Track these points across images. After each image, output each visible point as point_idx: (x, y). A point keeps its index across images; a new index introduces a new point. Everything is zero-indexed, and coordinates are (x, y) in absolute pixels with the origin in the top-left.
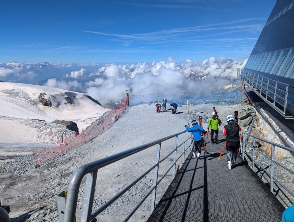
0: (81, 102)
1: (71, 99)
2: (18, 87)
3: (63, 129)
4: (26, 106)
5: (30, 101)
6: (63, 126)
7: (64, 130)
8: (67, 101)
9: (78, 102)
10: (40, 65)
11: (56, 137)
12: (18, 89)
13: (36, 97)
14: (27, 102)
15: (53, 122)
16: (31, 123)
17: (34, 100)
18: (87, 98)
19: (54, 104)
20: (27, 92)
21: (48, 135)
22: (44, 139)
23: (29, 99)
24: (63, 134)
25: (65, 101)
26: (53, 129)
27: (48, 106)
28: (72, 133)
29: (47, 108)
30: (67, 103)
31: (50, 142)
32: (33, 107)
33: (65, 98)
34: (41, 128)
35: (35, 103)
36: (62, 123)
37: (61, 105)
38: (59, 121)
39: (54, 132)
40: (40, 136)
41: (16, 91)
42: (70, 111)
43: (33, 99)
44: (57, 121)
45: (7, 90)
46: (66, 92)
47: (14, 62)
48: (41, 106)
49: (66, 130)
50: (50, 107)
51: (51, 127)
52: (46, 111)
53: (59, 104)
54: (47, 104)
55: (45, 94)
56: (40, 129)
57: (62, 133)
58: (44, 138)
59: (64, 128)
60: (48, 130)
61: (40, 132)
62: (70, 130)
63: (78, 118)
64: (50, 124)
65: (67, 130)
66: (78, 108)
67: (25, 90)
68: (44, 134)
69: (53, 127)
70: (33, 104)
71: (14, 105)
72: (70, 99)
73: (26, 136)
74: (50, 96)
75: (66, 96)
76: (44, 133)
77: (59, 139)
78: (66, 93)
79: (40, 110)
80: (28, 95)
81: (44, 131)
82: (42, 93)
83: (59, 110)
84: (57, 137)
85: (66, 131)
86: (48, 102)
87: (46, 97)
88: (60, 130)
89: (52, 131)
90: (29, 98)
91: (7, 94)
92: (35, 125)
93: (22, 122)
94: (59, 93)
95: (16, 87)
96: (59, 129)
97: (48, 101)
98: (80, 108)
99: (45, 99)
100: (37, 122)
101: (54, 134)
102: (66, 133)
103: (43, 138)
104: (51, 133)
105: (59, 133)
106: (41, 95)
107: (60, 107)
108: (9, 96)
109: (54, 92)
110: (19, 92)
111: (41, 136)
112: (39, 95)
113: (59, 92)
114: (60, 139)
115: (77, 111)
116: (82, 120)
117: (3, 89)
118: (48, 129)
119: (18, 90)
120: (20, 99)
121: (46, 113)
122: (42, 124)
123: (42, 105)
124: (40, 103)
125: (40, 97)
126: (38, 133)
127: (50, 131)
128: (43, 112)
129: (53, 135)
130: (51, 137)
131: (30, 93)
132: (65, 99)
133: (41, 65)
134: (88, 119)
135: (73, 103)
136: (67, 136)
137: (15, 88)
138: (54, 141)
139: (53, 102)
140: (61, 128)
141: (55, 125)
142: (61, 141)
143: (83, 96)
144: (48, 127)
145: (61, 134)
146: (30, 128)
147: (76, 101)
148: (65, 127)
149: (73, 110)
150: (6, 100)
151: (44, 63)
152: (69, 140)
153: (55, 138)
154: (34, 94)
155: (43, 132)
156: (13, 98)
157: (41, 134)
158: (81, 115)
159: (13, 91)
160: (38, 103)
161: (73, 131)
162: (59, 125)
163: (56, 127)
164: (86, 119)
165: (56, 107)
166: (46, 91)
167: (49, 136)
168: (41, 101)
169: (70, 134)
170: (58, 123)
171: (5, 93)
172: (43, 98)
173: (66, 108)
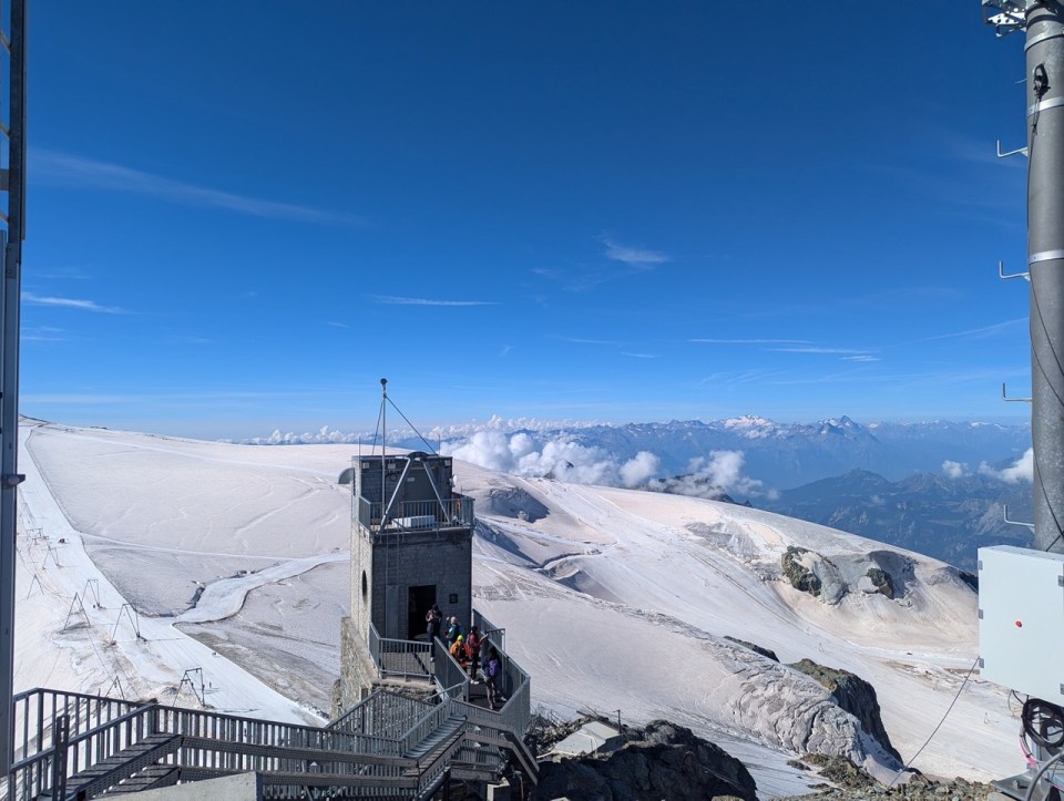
0: (933, 593)
1: (894, 578)
2: (730, 518)
3: (817, 699)
4: (743, 581)
5: (758, 567)
6: (821, 686)
7: (820, 705)
8: (875, 584)
9: (919, 595)
10: (822, 428)
11: (790, 721)
12: (731, 524)
13: (774, 556)
14: (747, 568)
15: (792, 666)
16: (730, 655)
17: (768, 565)
18: (962, 582)
19: (827, 589)
20: (752, 536)
21: (766, 707)
22: (751, 717)
23: (754, 561)
24: (814, 715)
25: (868, 583)
26: (786, 689)
27: (807, 593)
28: (846, 722)
29: (805, 596)
30: (876, 592)
31: (768, 733)
32: (763, 587)
33: (871, 573)
34: (753, 679)
35: (769, 577)
36: (822, 674)
37: (852, 596)
38: (813, 663)
39: (788, 703)
40: (745, 704)
41: (722, 530)
42: (882, 623)
43: (765, 561)
44: (807, 663)
45: (702, 525)
46: (876, 550)
47: (746, 416)
48: (786, 588)
49: (825, 703)
50: (816, 595)
51: (780, 683)
52: (799, 610)
53: (844, 591)
54: (808, 584)
55: (805, 551)
56: (750, 681)
57: (812, 712)
58: (754, 715)
59: (821, 697)
60: (771, 691)
61: (747, 691)
62: (839, 710)
63: (908, 661)
64: (782, 671)
65: (829, 707)
66: (915, 616)
67: (748, 531)
68: (757, 702)
69: (788, 683)
70: (764, 580)
71: (710, 573)
72: (887, 577)
73: (708, 694)
74: (819, 560)
75: (874, 566)
76: (757, 697)
77: (798, 731)
78: (874, 556)
79: (782, 600)
80: (754, 546)
81: (760, 691)
82: (796, 545)
83: (844, 612)
84: (793, 723)
85: (823, 710)
86: (810, 580)
87: (806, 561)
88: (806, 700)
89: (782, 697)
90: (753, 557)
91: (699, 538)
92: (739, 665)
93: (706, 648)
94: (849, 552)
95: (725, 516)
96: (806, 694)
97: (811, 575)
98: (924, 619)
99: (801, 568)
100: (746, 656)
101: (785, 707)
102: (826, 716)
103: (750, 714)
104: (775, 704)
105: (803, 708)
106: (793, 550)
107: (849, 600)
108: (705, 545)
109: (833, 545)
110: (730, 536)
111: (747, 704)
112: (786, 551)
113: (852, 549)
114: (800, 732)
115: (912, 629)
116: (923, 672)
117: (692, 522)
118: (771, 685)
119: (728, 526)
120: (730, 555)
121: (800, 614)
122: (758, 664)
123: (791, 586)
124: (786, 579)
125: (787, 558)
126: (741, 691)
127: (774, 696)
128: (791, 609)
129: (782, 711)
130: (775, 716)
131: (759, 543)
132: (868, 575)
133: (827, 427)
134: (947, 673)
135: (897, 594)
136: (826, 727)
137: (722, 521)
138: (781, 732)
139: (825, 581)
140: (812, 694)
141: (796, 676)
142: (803, 738)
143: (942, 572)
144: (772, 678)
145: (806, 716)
146: (724, 672)
147: (911, 590)
148: (827, 691)
149: (895, 621)
150: (695, 555)
151: (836, 420)
152: (827, 743)
153: (786, 724)
154: (769, 546)
155: (755, 694)
156: (713, 550)
157: (747, 697)
158: (922, 647)
159: (715, 531)
160: (780, 576)
161: (849, 716)
162: (810, 679)
163: (796, 687)
164: (941, 669)
165: (834, 601)
166: (810, 542)
167: (770, 712)
168: (789, 573)
169: (838, 725)
170: (806, 673)
171: (696, 532)
172: (796, 564)
173: (869, 611)
